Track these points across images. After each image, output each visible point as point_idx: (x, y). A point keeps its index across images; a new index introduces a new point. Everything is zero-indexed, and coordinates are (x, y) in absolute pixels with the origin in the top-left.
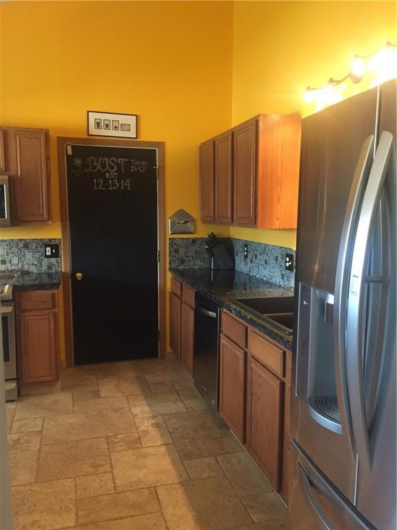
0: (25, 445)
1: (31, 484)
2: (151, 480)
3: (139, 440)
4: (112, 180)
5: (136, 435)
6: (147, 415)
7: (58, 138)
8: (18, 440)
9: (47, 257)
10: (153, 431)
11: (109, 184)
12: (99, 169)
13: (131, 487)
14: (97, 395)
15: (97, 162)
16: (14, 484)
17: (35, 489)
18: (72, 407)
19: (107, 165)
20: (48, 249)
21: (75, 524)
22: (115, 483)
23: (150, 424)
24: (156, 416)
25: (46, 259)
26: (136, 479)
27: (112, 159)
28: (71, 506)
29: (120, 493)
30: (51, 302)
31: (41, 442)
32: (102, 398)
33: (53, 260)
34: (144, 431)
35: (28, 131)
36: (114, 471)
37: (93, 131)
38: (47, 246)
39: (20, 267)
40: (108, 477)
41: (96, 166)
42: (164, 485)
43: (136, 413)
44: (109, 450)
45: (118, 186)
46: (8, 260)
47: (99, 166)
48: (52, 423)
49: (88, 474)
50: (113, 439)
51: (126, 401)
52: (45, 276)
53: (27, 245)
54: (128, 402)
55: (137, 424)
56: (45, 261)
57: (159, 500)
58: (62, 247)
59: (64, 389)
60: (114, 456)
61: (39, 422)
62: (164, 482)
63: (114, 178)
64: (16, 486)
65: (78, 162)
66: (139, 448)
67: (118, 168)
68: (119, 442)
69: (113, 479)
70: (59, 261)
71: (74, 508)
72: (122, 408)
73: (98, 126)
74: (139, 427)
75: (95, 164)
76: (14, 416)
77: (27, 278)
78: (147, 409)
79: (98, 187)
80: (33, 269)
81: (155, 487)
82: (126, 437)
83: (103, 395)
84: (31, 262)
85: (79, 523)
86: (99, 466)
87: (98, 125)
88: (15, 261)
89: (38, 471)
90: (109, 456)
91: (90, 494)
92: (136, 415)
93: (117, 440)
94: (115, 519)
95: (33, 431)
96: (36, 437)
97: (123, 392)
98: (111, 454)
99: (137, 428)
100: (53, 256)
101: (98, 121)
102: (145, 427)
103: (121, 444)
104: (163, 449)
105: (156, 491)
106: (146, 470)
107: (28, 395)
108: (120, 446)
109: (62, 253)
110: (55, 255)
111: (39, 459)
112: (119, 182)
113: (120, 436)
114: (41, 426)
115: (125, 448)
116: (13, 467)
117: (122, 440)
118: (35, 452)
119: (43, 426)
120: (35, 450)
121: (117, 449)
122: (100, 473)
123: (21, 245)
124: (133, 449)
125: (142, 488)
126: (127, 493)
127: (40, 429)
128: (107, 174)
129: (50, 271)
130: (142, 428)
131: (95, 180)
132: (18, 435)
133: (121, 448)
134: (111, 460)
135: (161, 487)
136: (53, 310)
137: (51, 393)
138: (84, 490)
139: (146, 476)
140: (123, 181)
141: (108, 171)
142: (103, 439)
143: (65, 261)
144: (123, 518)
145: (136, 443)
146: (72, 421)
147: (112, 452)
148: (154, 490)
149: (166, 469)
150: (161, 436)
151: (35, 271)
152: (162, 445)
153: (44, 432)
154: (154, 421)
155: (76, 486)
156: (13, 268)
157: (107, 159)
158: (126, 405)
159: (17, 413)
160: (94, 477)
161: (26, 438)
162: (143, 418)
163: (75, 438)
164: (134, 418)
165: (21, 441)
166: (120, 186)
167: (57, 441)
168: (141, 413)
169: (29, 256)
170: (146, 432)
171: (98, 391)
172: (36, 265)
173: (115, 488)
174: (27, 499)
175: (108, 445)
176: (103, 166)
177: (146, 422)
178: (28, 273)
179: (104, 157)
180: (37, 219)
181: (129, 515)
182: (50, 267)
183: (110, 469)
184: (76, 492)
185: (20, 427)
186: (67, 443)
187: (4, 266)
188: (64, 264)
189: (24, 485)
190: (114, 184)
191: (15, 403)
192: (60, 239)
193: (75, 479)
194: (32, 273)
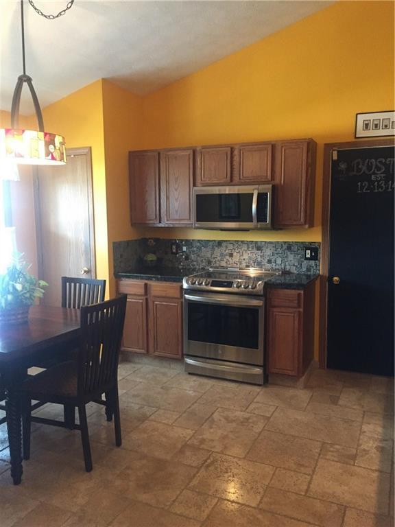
0: (251, 425)
1: (240, 459)
2: (346, 499)
3: (354, 457)
4: (379, 181)
5: (354, 451)
6: (376, 437)
7: (326, 144)
8: (247, 419)
9: (307, 259)
10: (375, 455)
11: (374, 186)
12: (364, 172)
13: (323, 497)
14: (335, 401)
15: (363, 165)
16: (227, 453)
17: (240, 463)
18: (306, 405)
19: (374, 167)
20: (308, 252)
21: (256, 506)
22: (309, 487)
23: (375, 446)
24: (386, 440)
25: (305, 262)
26: (331, 492)
27: (380, 159)
28: (261, 490)
29: (310, 497)
30: (296, 302)
31: (264, 427)
32: (340, 405)
33: (312, 263)
34: (364, 450)
35: (293, 142)
36: (314, 476)
37: (361, 133)
38: (307, 249)
39: (283, 267)
40: (306, 478)
41: (361, 170)
42: (357, 509)
43: (365, 430)
44: (320, 455)
45: (384, 189)
46: (273, 260)
47: (364, 168)
48: (282, 414)
49: (288, 469)
50: (328, 446)
51: (362, 416)
52: (304, 277)
53: (289, 247)
54: (363, 417)
55: (361, 442)
56: (305, 263)
57: (343, 520)
58: (321, 251)
59: (306, 387)
60: (321, 462)
61: (272, 409)
62: (359, 506)
63: (381, 180)
64: (229, 455)
65: (343, 166)
66: (350, 464)
67: (386, 169)
68: (332, 452)
69: (310, 483)
70: (318, 264)
71: (262, 493)
72: (353, 421)
73: (367, 128)
74: (361, 445)
75: (360, 167)
76: (255, 398)
77: (288, 278)
78: (380, 430)
79: (362, 189)
80: (293, 270)
81: (346, 507)
82: (343, 449)
83: (341, 402)
84: (292, 263)
85: (260, 507)
86: (302, 465)
87: (366, 126)
88: (279, 261)
89: (250, 449)
90: (317, 461)
91: (282, 486)
92: (365, 432)
93: (332, 449)
94: (292, 518)
95: (263, 416)
96: (262, 421)
97: (363, 407)
98: (320, 460)
99: (359, 445)
100: (312, 258)
101: (367, 122)
102: (368, 446)
103: (335, 454)
104: (375, 475)
105: (345, 511)
106: (346, 488)
107: (274, 384)
108: (332, 456)
109: (321, 256)
110: (314, 258)
111: (256, 440)
112: (386, 183)
113: (337, 447)
114: (271, 413)
115: (336, 459)
116: (233, 439)
117: (338, 451)
118: (255, 433)
119: (272, 414)
120: (257, 431)
121: (327, 457)
122: (300, 473)
123: (285, 247)
124: (343, 463)
125: (332, 503)
126: (315, 501)
127: (269, 416)
128: (373, 176)
129: (309, 273)
130: (364, 447)
131: (359, 184)
132: (249, 415)
133: (333, 458)
134: (316, 465)
135: (353, 510)
136: (298, 310)
137: (294, 387)
138: (279, 481)
139: (343, 493)
140: (390, 182)
141: (374, 173)
142: (319, 443)
143: (323, 264)
144: (299, 520)
145: (349, 459)
146: (299, 418)
147: (322, 458)
148: (343, 509)
149: (368, 494)
150: (380, 461)
151: (295, 272)
152: (376, 470)
153: (272, 419)
154: (381, 445)
155: (274, 474)
156: (277, 267)
157: (374, 160)
158: (359, 419)
159: (258, 397)
160: (292, 473)
161: (255, 419)
162: (370, 438)
163: (293, 433)
164: (360, 435)
165: (250, 421)
166: (387, 188)
167: (278, 431)
168: (371, 432)
169: (291, 257)
170: (366, 452)
171: (338, 398)
172: (296, 266)
173: (307, 491)
174: (231, 469)
175: (321, 450)
176: (369, 168)
177: (371, 442)
178: (289, 273)
179: (371, 159)
180: (295, 223)
181: (307, 520)
182: (308, 269)
183: (311, 473)
184: (271, 480)
185: (255, 409)
186: (286, 435)
187: (269, 265)
188: (322, 267)
189: (235, 457)
190: (379, 186)
191: (261, 387)
192: (320, 243)
193: (277, 468)
194: (293, 273)
